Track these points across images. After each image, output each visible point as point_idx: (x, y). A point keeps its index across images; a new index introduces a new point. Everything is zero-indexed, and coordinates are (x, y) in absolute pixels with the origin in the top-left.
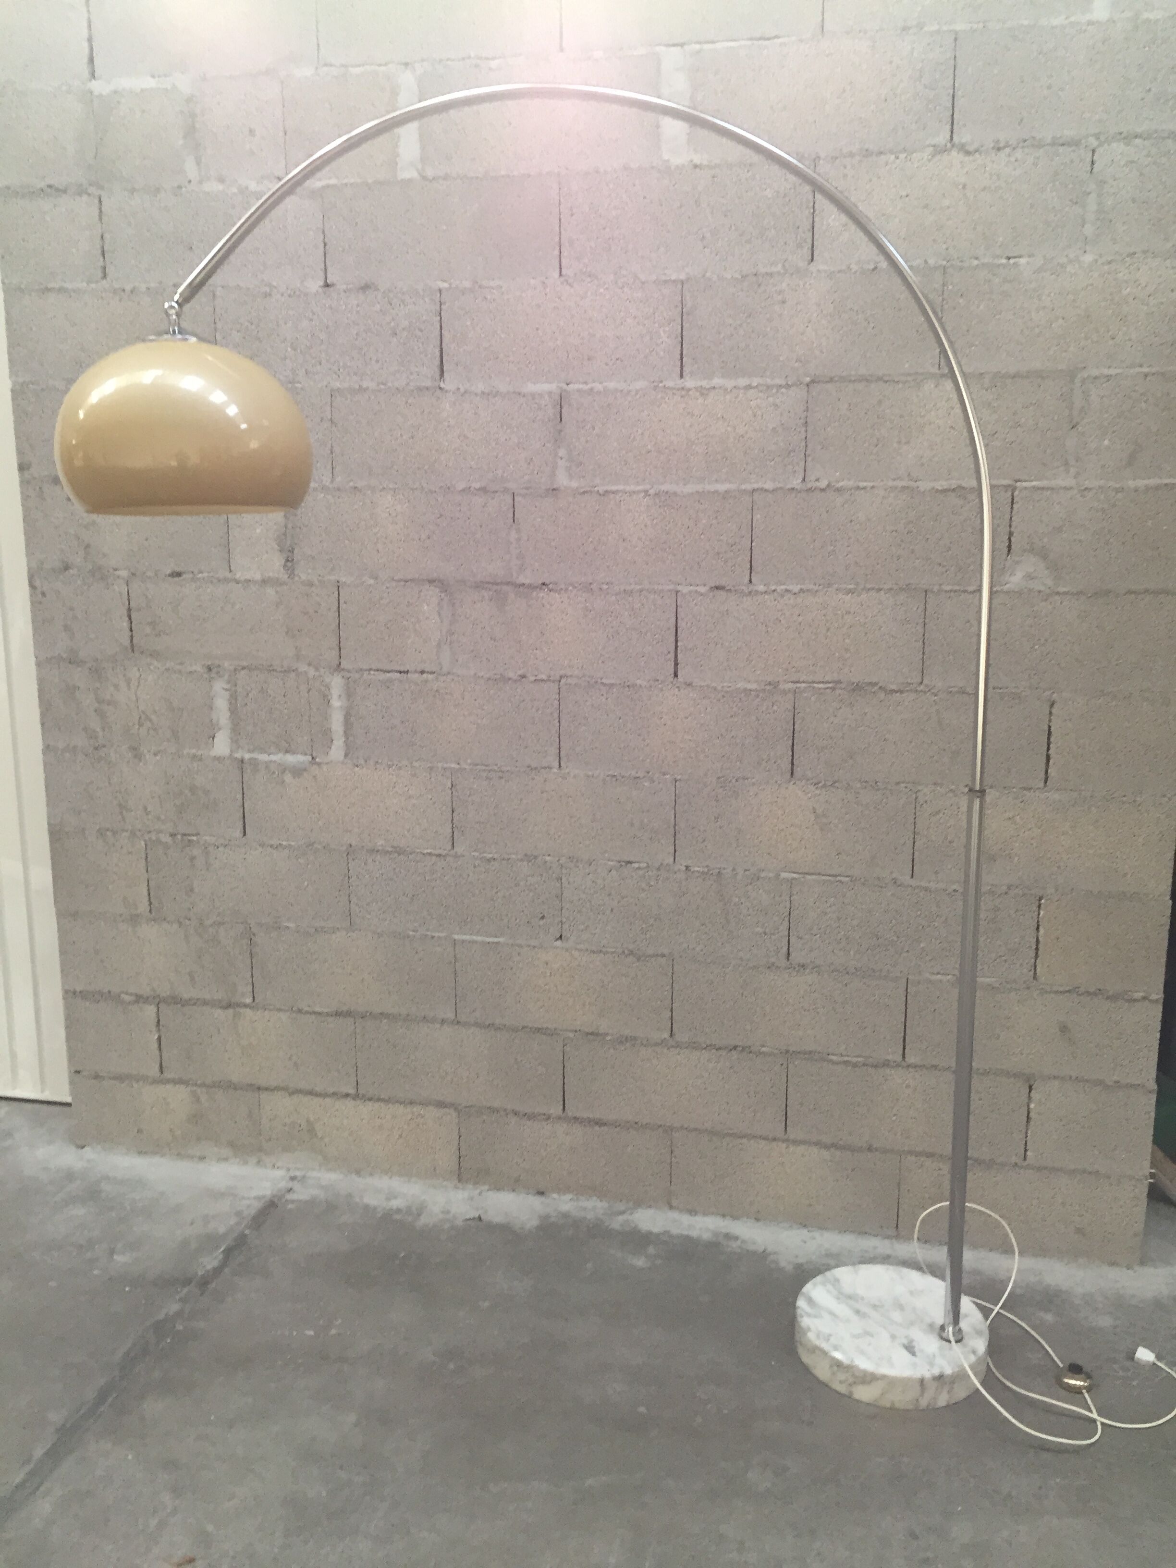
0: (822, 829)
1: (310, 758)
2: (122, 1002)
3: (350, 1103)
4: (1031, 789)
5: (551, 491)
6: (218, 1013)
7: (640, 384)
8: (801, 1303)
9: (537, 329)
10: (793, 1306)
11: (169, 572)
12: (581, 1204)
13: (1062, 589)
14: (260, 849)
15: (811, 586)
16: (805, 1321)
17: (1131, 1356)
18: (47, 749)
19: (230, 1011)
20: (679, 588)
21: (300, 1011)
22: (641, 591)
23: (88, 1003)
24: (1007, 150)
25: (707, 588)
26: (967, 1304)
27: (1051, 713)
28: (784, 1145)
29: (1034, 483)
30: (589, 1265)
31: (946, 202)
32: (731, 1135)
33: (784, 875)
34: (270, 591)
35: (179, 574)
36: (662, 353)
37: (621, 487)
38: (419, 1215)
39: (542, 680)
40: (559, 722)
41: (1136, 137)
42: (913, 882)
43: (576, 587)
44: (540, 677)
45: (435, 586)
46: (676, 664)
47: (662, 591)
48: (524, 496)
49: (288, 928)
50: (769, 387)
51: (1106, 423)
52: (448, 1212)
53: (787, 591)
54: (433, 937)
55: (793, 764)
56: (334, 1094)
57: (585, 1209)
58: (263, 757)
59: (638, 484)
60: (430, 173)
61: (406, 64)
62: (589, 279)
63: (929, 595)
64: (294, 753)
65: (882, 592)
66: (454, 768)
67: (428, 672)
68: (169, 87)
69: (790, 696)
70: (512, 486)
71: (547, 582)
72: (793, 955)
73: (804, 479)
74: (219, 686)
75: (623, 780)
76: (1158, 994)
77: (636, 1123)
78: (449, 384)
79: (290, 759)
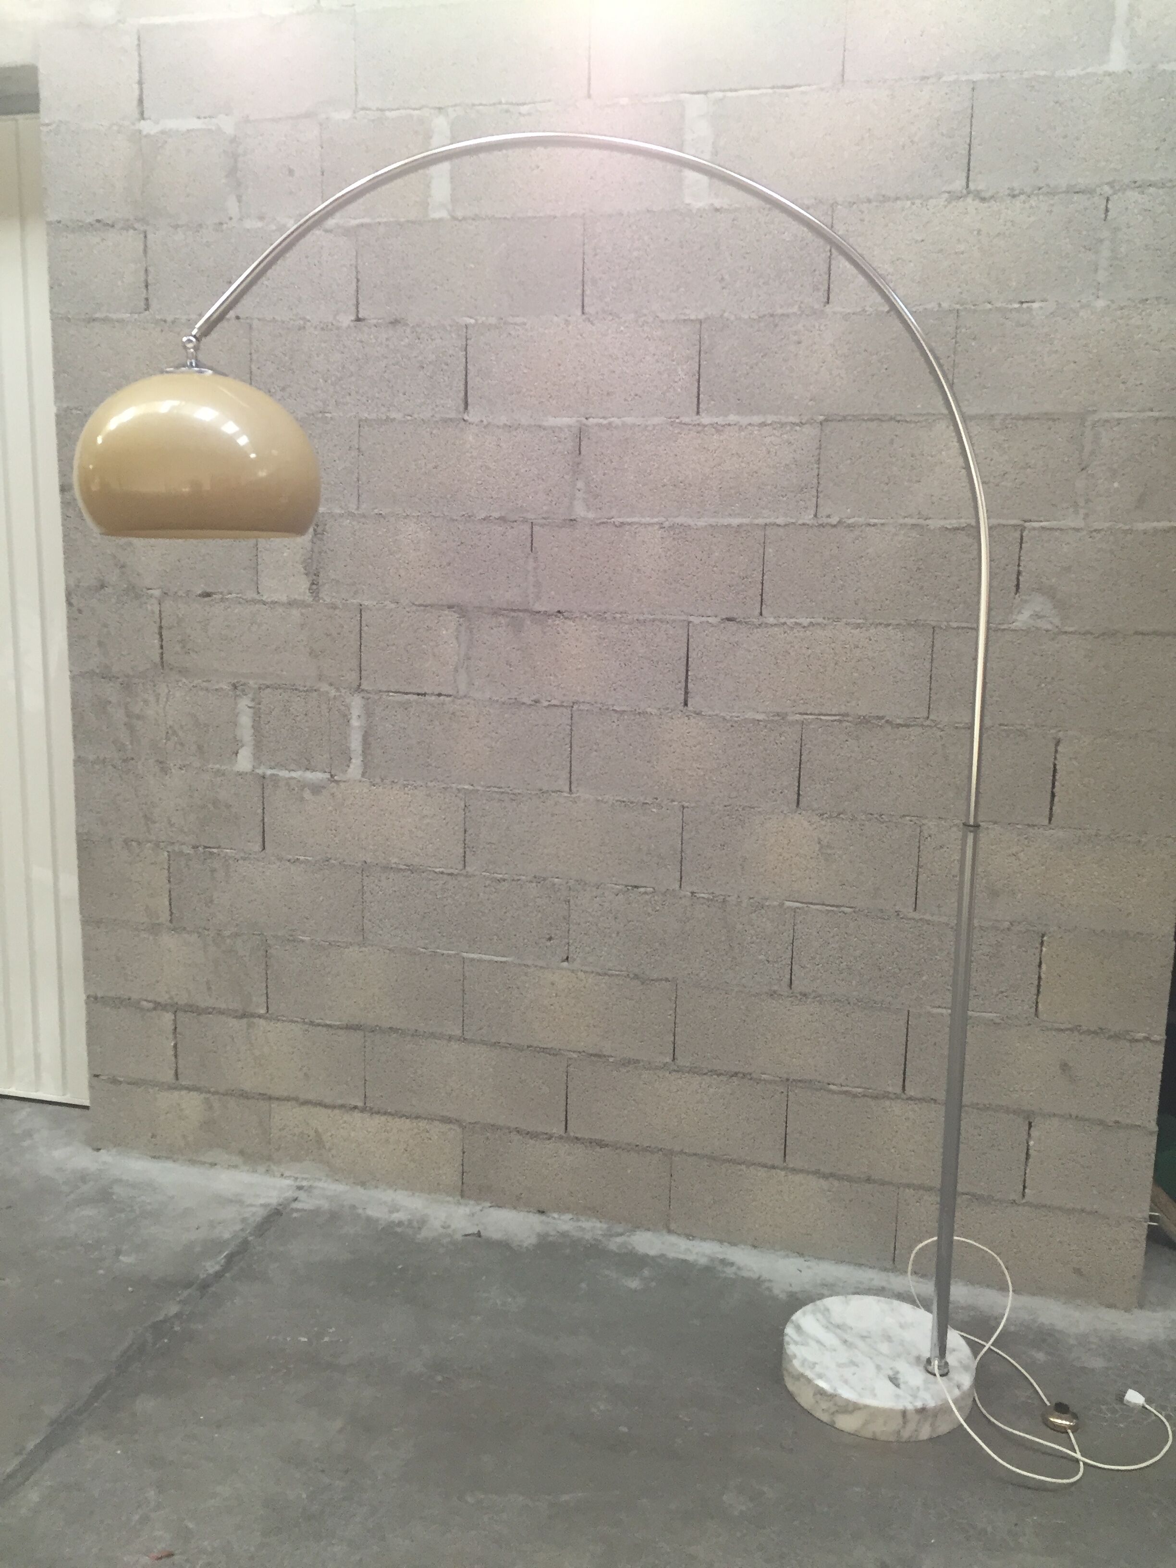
0: (826, 860)
1: (328, 776)
2: (142, 1009)
3: (357, 1115)
4: (1034, 826)
5: (567, 522)
6: (233, 1023)
7: (656, 420)
8: (789, 1330)
9: (559, 365)
10: (781, 1333)
11: (199, 592)
12: (580, 1224)
13: (1067, 629)
14: (278, 864)
15: (820, 620)
16: (792, 1349)
17: (1120, 1398)
18: (79, 760)
19: (245, 1020)
20: (691, 619)
21: (312, 1023)
22: (654, 620)
23: (108, 1009)
24: (1022, 197)
25: (718, 619)
26: (954, 1338)
27: (1056, 751)
28: (783, 1173)
29: (1042, 524)
30: (583, 1285)
31: (962, 247)
32: (729, 1161)
33: (788, 904)
34: (295, 612)
35: (208, 595)
36: (679, 390)
37: (636, 520)
38: (420, 1228)
39: (555, 706)
40: (571, 747)
41: (1150, 185)
42: (916, 916)
43: (589, 616)
44: (554, 702)
45: (454, 612)
46: (686, 693)
47: (674, 621)
48: (542, 526)
49: (303, 941)
50: (783, 425)
51: (1115, 466)
52: (449, 1227)
53: (796, 623)
54: (443, 955)
55: (799, 795)
56: (342, 1106)
57: (583, 1229)
58: (284, 774)
59: (653, 517)
60: (459, 214)
61: (440, 109)
62: (610, 318)
63: (937, 630)
64: (313, 771)
65: (891, 627)
66: (467, 789)
67: (445, 695)
68: (214, 128)
69: (798, 727)
70: (530, 516)
71: (563, 610)
72: (795, 982)
73: (815, 516)
74: (244, 703)
75: (631, 805)
76: (1160, 1035)
77: (637, 1146)
78: (472, 416)
79: (309, 775)
